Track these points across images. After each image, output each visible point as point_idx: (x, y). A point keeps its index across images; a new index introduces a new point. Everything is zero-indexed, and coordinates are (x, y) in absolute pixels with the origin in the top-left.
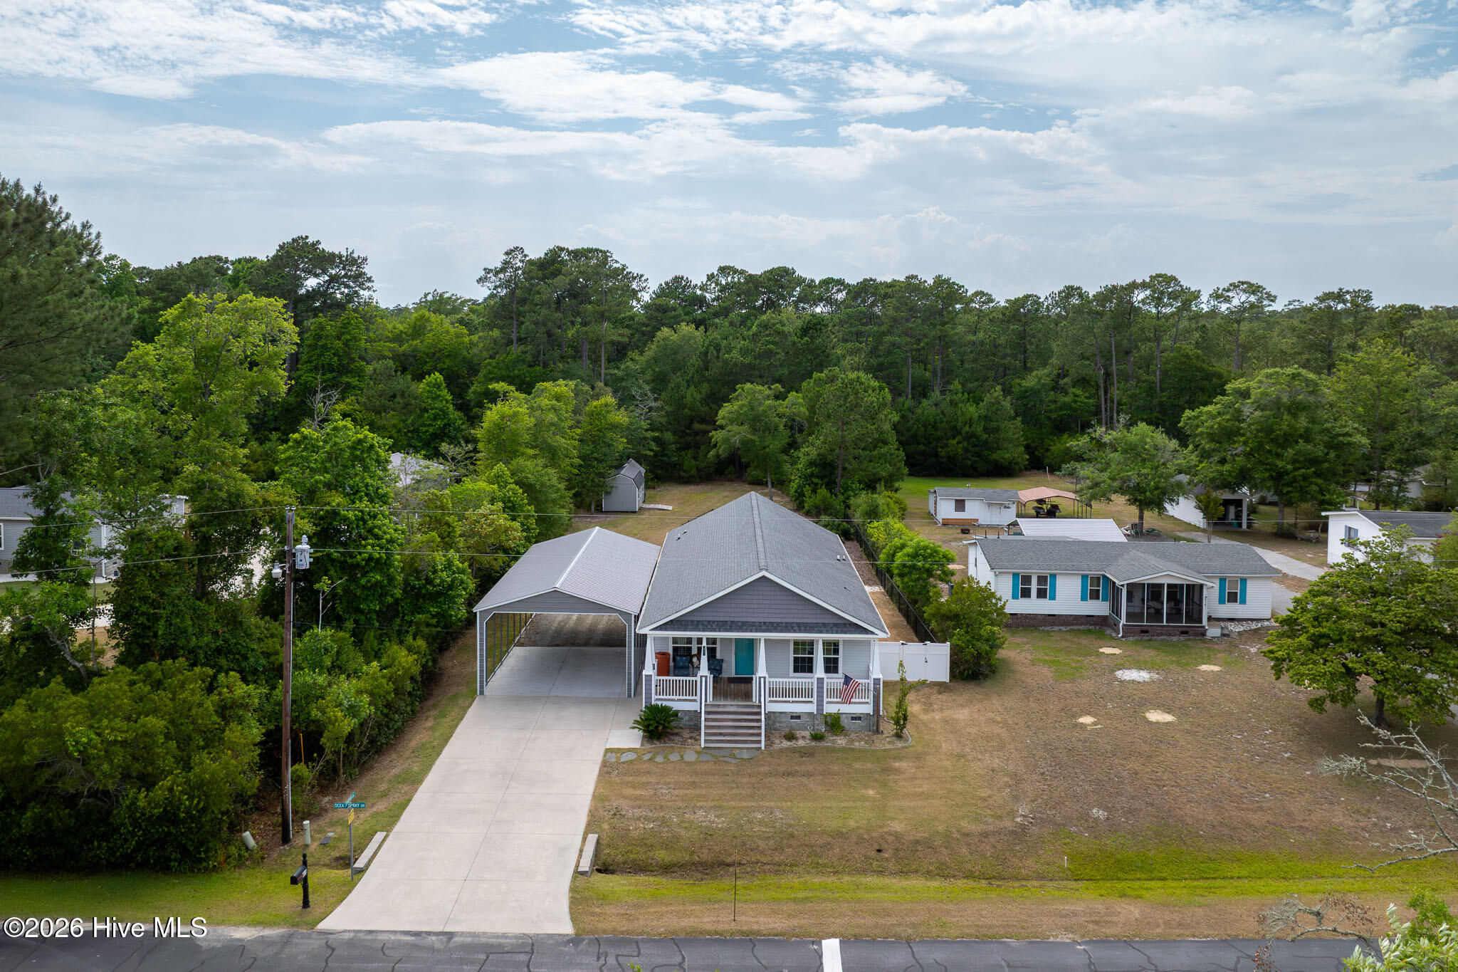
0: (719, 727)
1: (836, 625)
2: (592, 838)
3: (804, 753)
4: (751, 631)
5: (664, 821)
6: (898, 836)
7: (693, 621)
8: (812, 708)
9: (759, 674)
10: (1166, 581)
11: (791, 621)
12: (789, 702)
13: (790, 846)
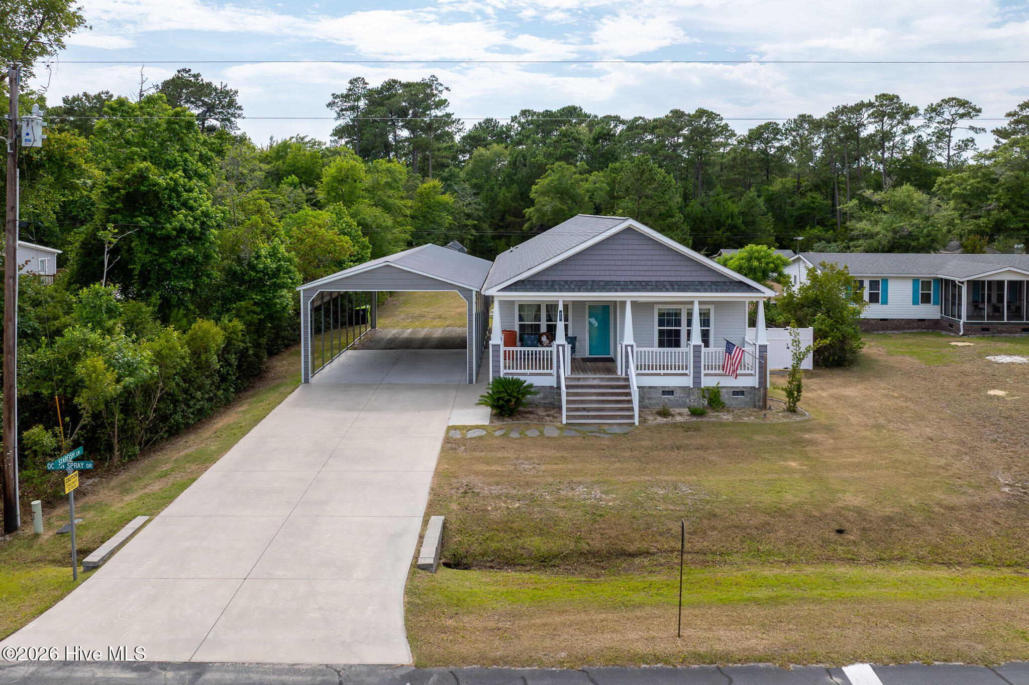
0: (582, 402)
1: (714, 283)
2: (437, 522)
3: (686, 428)
4: (616, 291)
5: (533, 499)
6: (860, 512)
7: (547, 282)
8: (688, 382)
9: (625, 343)
10: (1006, 278)
11: (662, 279)
12: (660, 375)
13: (714, 528)
